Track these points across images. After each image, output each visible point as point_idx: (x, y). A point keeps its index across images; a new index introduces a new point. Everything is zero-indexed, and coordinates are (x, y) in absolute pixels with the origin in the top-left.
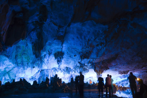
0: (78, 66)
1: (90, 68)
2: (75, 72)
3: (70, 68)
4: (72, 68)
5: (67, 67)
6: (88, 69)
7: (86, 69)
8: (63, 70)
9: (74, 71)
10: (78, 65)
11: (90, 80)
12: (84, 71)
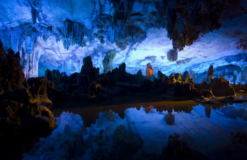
0: (108, 17)
1: (152, 25)
2: (102, 41)
3: (81, 26)
4: (88, 24)
5: (68, 20)
6: (143, 28)
7: (138, 29)
8: (60, 31)
9: (96, 35)
10: (107, 12)
11: (148, 64)
12: (132, 35)
